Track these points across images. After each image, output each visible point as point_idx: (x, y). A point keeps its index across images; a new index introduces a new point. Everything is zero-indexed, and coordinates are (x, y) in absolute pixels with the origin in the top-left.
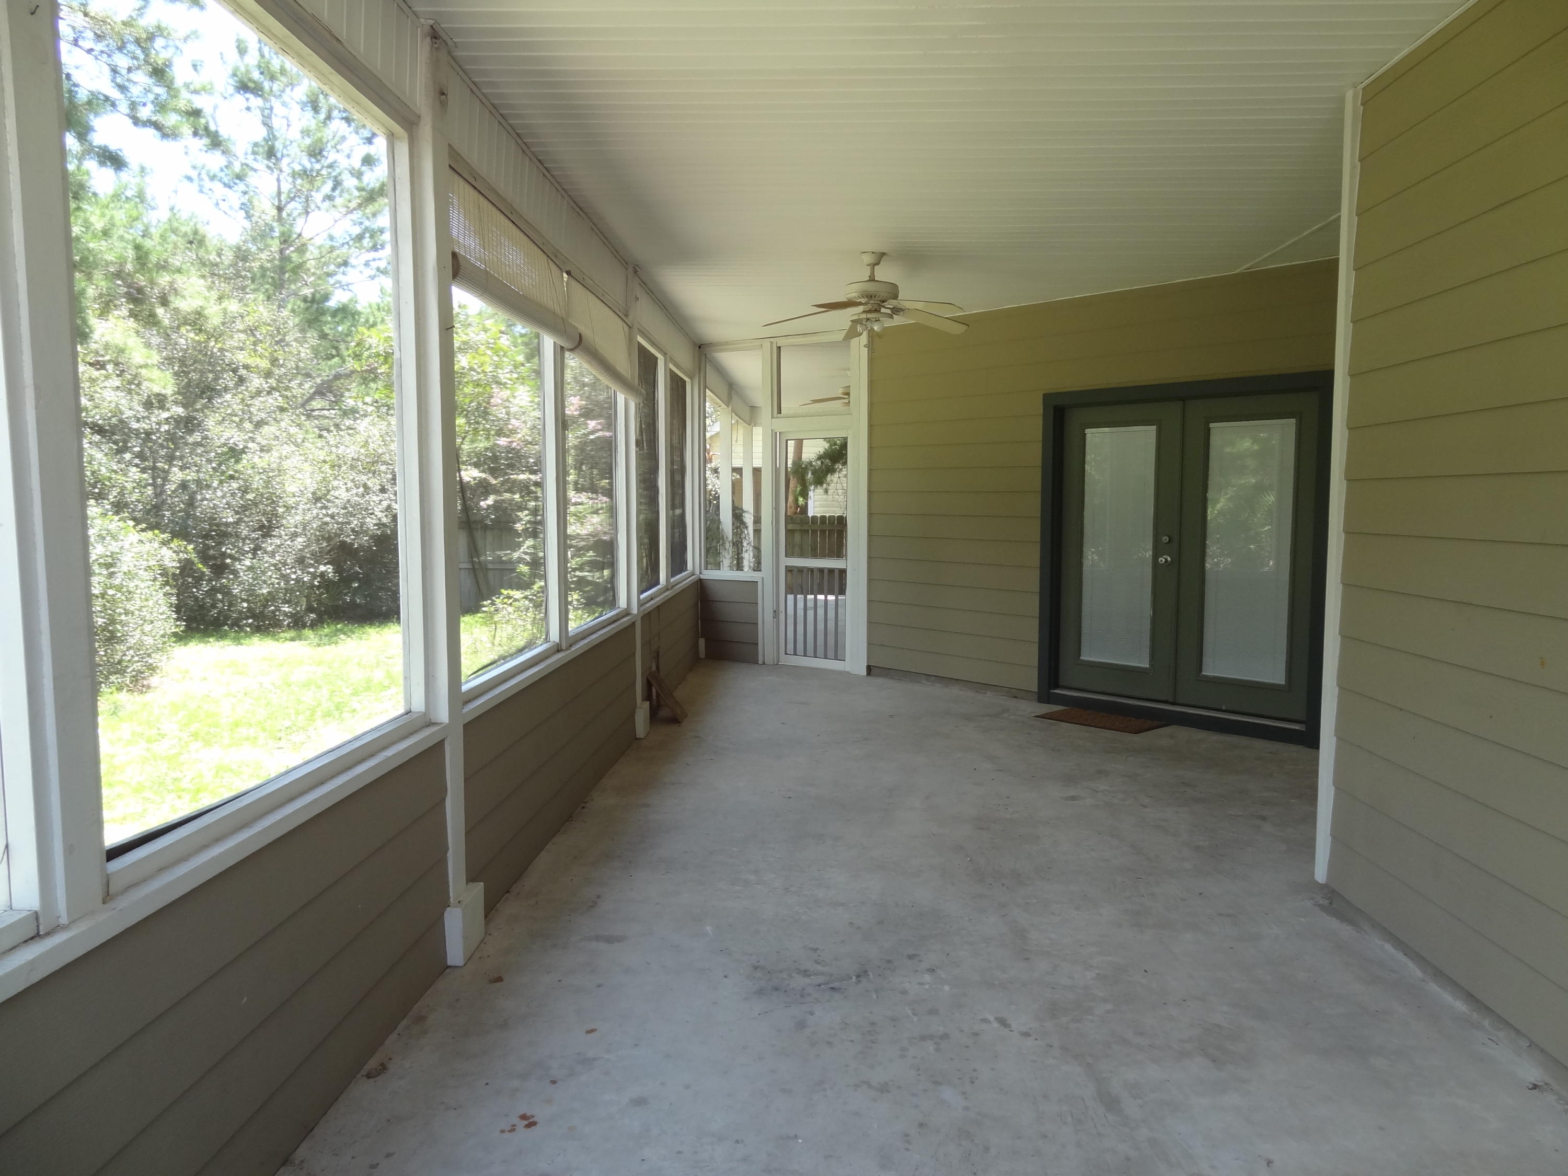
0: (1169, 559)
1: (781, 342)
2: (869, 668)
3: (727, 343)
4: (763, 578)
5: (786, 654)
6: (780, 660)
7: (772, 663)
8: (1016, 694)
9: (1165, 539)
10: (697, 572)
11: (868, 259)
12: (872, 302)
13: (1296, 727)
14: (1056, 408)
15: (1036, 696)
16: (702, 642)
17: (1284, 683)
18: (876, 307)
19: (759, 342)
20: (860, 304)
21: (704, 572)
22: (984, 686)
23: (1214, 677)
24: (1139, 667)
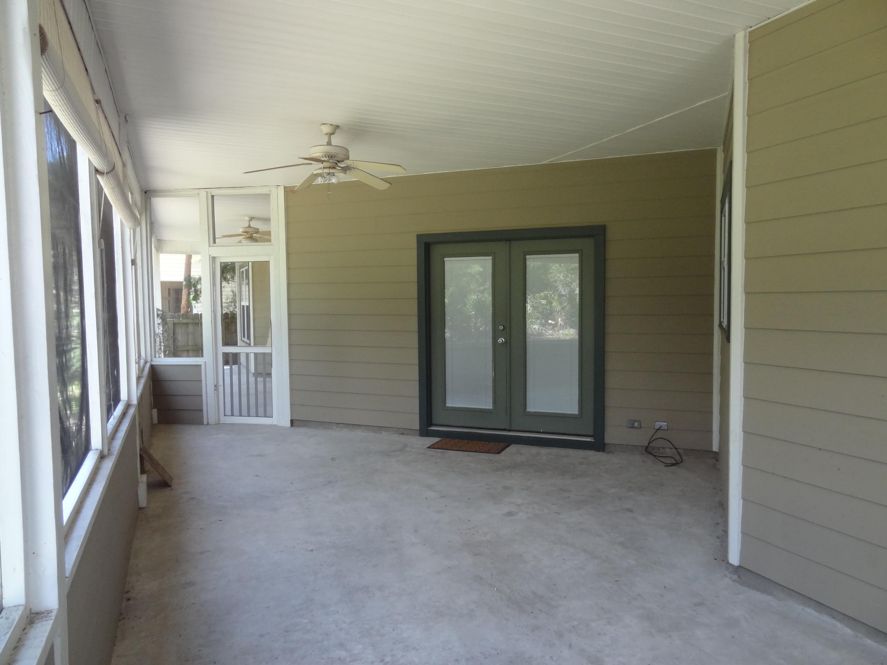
0: (503, 340)
1: (214, 192)
2: (292, 421)
3: (169, 191)
4: (205, 362)
5: (225, 415)
6: (221, 420)
7: (215, 424)
8: (403, 432)
9: (501, 328)
10: (149, 360)
11: (326, 129)
12: (332, 161)
13: (588, 439)
14: (425, 243)
15: (418, 433)
16: (155, 411)
17: (577, 413)
18: (334, 165)
19: (197, 191)
20: (322, 162)
21: (154, 359)
22: (380, 428)
23: (535, 412)
24: (486, 409)
